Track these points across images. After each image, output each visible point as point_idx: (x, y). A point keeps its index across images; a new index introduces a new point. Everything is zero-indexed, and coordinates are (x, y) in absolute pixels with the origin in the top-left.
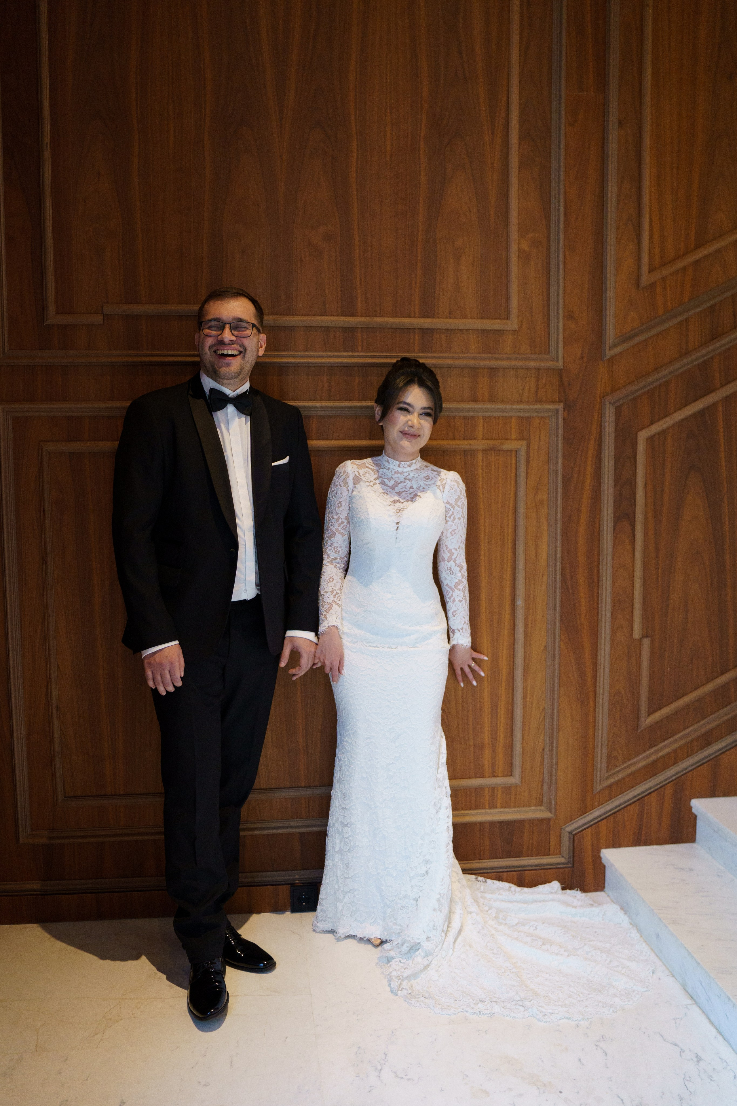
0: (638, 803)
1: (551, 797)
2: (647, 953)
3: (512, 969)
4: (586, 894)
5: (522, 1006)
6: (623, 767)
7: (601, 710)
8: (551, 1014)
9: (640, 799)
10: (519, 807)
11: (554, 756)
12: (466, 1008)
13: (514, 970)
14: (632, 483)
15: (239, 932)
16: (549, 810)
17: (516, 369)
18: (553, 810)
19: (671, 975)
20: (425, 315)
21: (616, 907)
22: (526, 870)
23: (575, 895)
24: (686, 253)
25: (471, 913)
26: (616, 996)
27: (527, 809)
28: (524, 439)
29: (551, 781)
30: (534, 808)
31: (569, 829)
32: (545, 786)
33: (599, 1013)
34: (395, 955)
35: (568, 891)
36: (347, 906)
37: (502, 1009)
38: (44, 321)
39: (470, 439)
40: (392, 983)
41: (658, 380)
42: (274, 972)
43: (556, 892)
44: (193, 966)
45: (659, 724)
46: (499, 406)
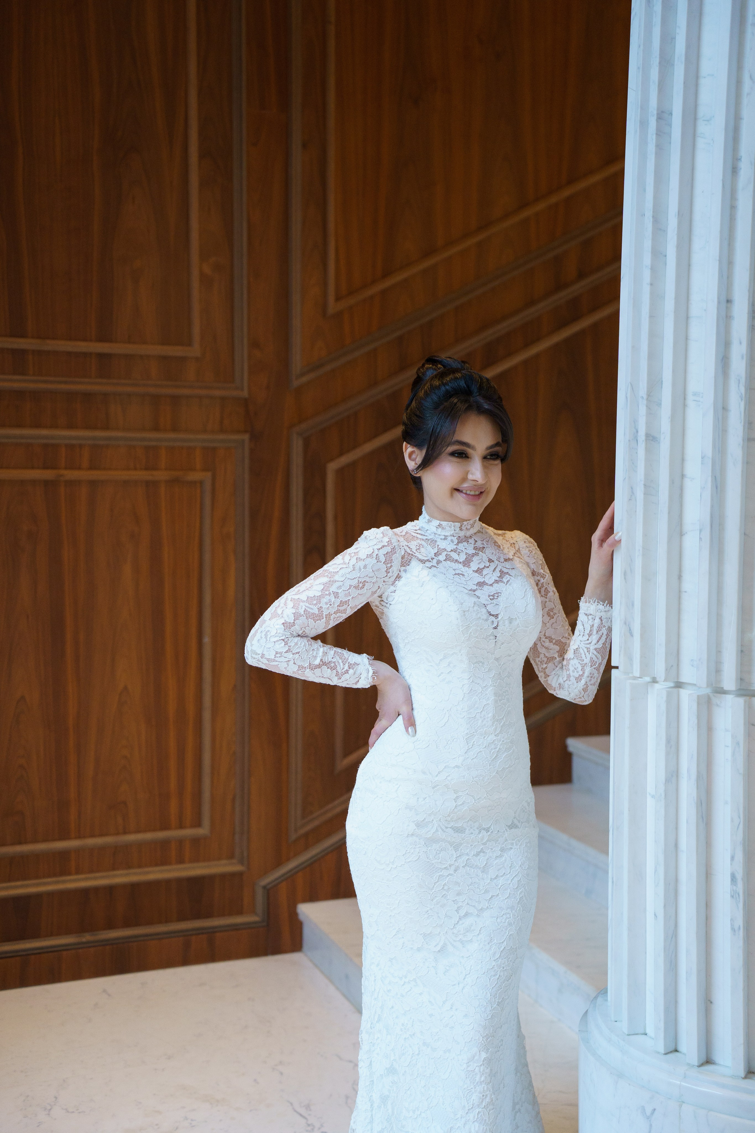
1: (243, 849)
6: (318, 812)
7: (294, 752)
9: (338, 848)
10: (209, 860)
11: (246, 802)
14: (321, 515)
16: (241, 862)
17: (200, 397)
18: (245, 863)
20: (102, 339)
22: (217, 933)
24: (373, 282)
27: (217, 862)
28: (208, 470)
29: (243, 830)
30: (225, 861)
31: (262, 884)
32: (236, 836)
39: (152, 470)
46: (182, 436)
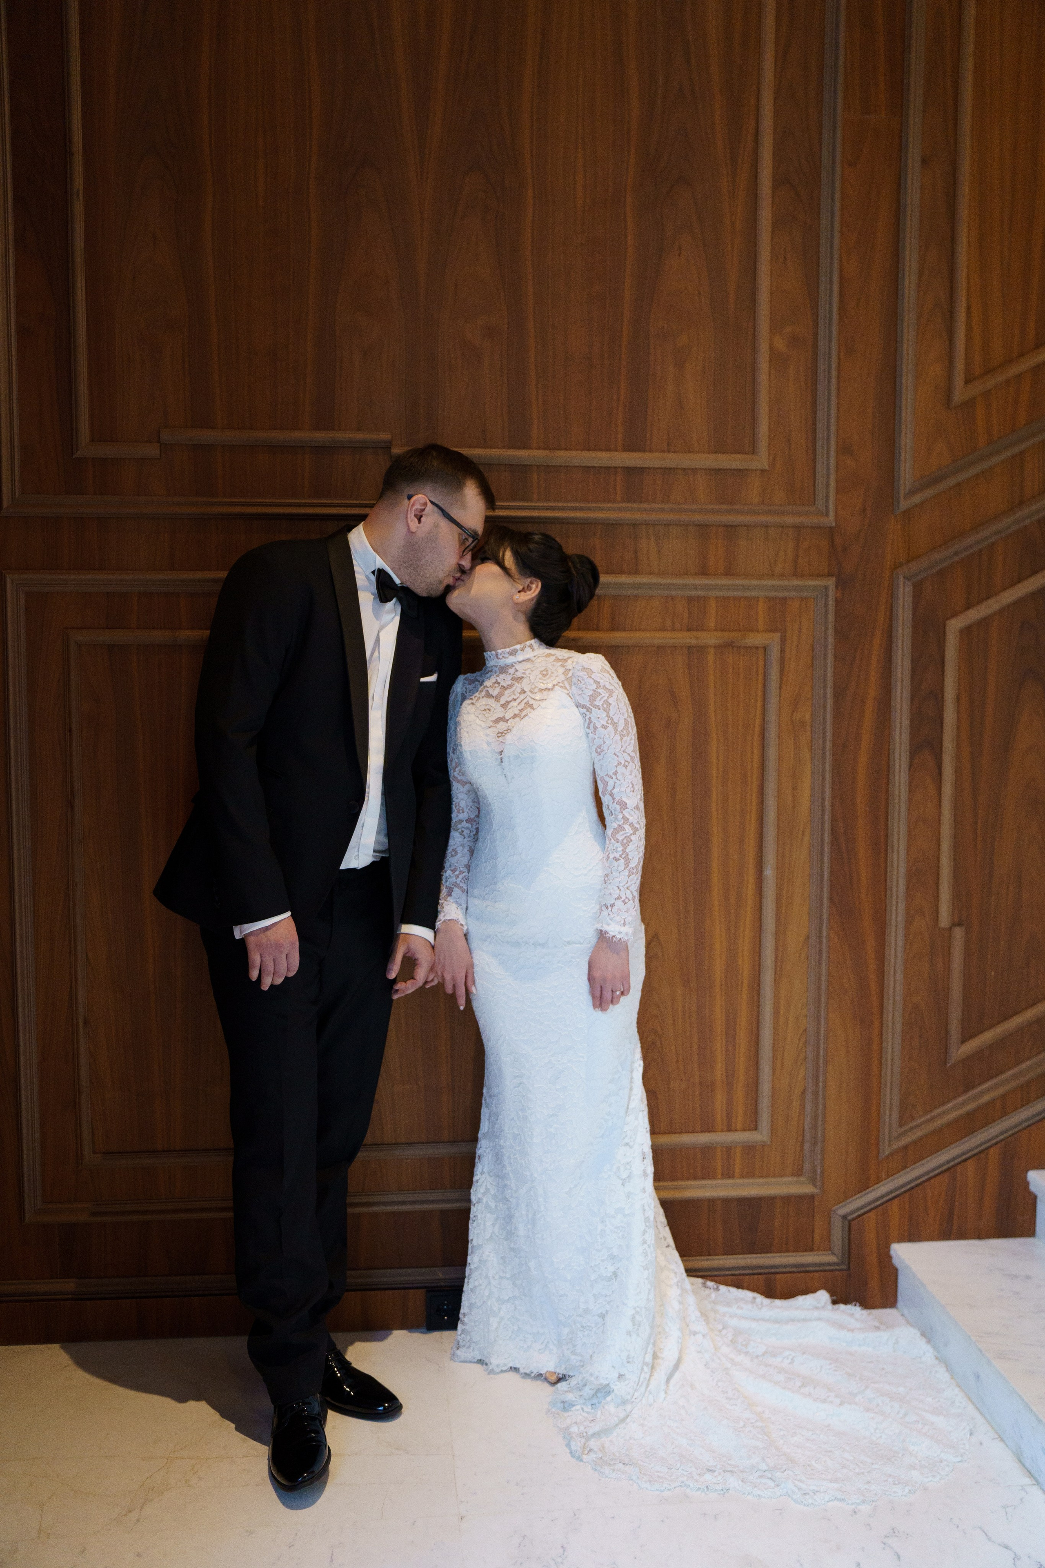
0: (946, 1174)
1: (816, 1163)
2: (961, 1403)
3: (756, 1422)
4: (869, 1311)
5: (771, 1479)
6: (923, 1119)
7: (890, 1030)
8: (815, 1492)
9: (950, 1169)
10: (768, 1176)
11: (821, 1101)
12: (687, 1480)
13: (759, 1424)
14: (937, 696)
15: (348, 1357)
16: (813, 1181)
17: (766, 526)
18: (819, 1184)
19: (999, 1439)
20: (630, 447)
21: (913, 1332)
22: (777, 1273)
23: (852, 1312)
24: (1021, 355)
25: (695, 1333)
26: (914, 1469)
27: (779, 1179)
28: (776, 631)
29: (815, 1138)
30: (790, 1179)
31: (842, 1211)
32: (807, 1146)
33: (887, 1493)
34: (574, 1399)
35: (842, 1307)
36: (505, 1324)
37: (740, 1483)
38: (72, 454)
39: (697, 630)
40: (573, 1443)
41: (977, 543)
42: (399, 1419)
43: (823, 1307)
44: (277, 1410)
45: (978, 1055)
46: (739, 582)
